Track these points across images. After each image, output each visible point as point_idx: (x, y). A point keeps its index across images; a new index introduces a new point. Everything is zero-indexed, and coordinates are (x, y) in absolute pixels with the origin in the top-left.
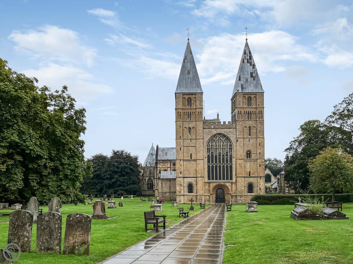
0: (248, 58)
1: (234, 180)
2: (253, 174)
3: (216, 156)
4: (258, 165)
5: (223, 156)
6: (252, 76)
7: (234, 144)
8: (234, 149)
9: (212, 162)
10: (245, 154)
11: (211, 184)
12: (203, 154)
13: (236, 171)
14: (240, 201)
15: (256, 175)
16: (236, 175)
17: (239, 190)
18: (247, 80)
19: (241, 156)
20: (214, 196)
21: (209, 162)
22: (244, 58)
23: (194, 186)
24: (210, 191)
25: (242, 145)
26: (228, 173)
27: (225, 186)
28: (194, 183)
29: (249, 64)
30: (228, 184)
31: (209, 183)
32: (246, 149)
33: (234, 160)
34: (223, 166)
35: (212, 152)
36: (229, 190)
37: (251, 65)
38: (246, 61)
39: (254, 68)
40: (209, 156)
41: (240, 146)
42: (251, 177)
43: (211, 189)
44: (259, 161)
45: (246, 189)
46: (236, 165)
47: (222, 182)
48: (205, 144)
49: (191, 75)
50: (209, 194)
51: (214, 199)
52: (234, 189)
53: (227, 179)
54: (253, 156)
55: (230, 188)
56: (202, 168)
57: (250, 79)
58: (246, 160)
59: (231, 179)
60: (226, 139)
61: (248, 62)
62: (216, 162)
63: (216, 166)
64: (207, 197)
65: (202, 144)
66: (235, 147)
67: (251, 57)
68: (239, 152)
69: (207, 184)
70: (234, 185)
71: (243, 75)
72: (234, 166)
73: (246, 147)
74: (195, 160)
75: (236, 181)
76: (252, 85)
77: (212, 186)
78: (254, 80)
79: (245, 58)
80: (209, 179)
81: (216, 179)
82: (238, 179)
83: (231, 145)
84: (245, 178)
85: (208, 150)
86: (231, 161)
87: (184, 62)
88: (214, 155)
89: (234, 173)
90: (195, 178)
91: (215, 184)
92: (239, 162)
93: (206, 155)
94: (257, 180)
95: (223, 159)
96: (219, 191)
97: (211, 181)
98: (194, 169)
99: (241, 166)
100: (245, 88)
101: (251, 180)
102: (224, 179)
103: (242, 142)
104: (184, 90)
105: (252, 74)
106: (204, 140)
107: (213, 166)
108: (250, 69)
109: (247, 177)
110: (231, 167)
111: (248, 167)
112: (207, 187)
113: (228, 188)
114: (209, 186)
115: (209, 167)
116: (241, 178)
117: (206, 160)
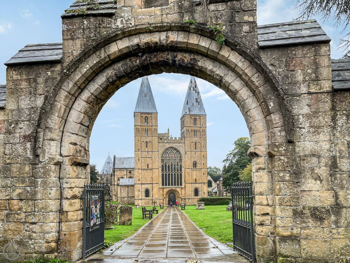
0: (194, 86)
1: (183, 186)
2: (198, 181)
3: (169, 166)
4: (203, 174)
5: (175, 165)
6: (197, 101)
7: (183, 156)
8: (183, 160)
9: (166, 171)
10: (192, 164)
11: (165, 190)
12: (158, 164)
13: (185, 178)
14: (188, 203)
15: (201, 181)
16: (185, 181)
17: (188, 194)
18: (193, 104)
19: (189, 165)
20: (167, 199)
21: (163, 170)
22: (190, 86)
23: (151, 191)
24: (163, 195)
25: (190, 156)
26: (178, 181)
27: (176, 191)
28: (150, 189)
29: (195, 91)
30: (178, 189)
31: (163, 188)
32: (193, 160)
33: (183, 169)
34: (175, 174)
35: (166, 163)
36: (179, 194)
37: (196, 92)
38: (192, 89)
39: (198, 95)
40: (163, 166)
41: (188, 157)
42: (196, 183)
43: (165, 193)
44: (203, 170)
45: (193, 193)
46: (185, 173)
47: (173, 187)
48: (160, 156)
49: (148, 98)
50: (163, 198)
51: (167, 202)
52: (183, 193)
53: (178, 185)
54: (198, 166)
55: (180, 192)
56: (157, 176)
57: (195, 104)
58: (193, 169)
59: (181, 185)
60: (177, 152)
61: (194, 90)
62: (169, 171)
63: (169, 174)
64: (161, 200)
65: (157, 156)
66: (184, 159)
67: (196, 86)
68: (187, 163)
69: (161, 189)
70: (183, 190)
71: (190, 100)
72: (183, 174)
73: (192, 159)
74: (152, 169)
75: (185, 186)
76: (197, 109)
77: (166, 190)
78: (199, 104)
79: (192, 86)
80: (163, 185)
81: (169, 185)
82: (187, 185)
83: (181, 157)
84: (192, 184)
85: (162, 161)
86: (181, 170)
87: (141, 86)
88: (167, 165)
89: (183, 180)
90: (152, 185)
91: (168, 189)
92: (187, 170)
93: (160, 165)
94: (202, 185)
95: (175, 168)
96: (171, 195)
97: (164, 186)
98: (150, 177)
99: (189, 174)
100: (192, 111)
101: (197, 186)
102: (175, 185)
103: (190, 155)
104: (142, 110)
105: (197, 99)
106: (159, 152)
107: (166, 174)
108: (195, 95)
109: (193, 183)
110: (181, 175)
111: (195, 175)
112: (161, 192)
113: (178, 193)
114: (163, 191)
115: (163, 175)
116: (189, 184)
117: (160, 169)
